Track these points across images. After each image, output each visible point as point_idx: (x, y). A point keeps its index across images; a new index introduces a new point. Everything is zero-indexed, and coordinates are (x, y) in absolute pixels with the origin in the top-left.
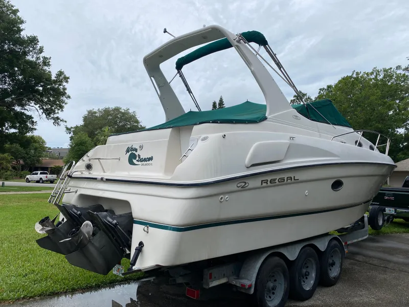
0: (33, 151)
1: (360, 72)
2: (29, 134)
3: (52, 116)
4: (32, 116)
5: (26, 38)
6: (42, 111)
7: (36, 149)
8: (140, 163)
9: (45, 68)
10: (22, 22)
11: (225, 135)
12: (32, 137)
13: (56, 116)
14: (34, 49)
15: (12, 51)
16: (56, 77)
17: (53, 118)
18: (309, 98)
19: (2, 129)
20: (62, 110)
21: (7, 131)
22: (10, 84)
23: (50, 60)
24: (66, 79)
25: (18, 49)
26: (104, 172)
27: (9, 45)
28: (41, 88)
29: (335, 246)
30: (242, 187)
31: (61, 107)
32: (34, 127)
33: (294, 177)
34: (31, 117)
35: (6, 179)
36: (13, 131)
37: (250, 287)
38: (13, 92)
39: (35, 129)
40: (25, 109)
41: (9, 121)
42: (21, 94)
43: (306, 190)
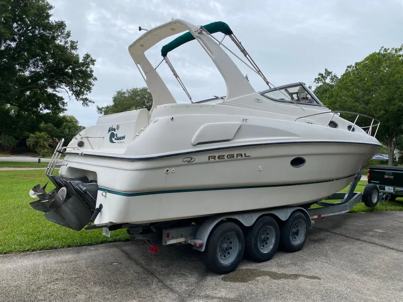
0: (67, 130)
1: (389, 49)
2: (61, 115)
3: (81, 97)
4: (63, 97)
5: (55, 24)
6: (71, 92)
7: (69, 128)
8: (116, 141)
9: (73, 51)
10: (51, 8)
11: (173, 118)
12: (64, 117)
13: (84, 97)
14: (62, 33)
15: (42, 36)
16: (83, 60)
17: (82, 99)
18: (335, 76)
19: (38, 109)
20: (90, 92)
21: (41, 111)
22: (41, 67)
23: (77, 44)
24: (93, 61)
25: (47, 33)
26: (92, 149)
27: (40, 30)
28: (70, 71)
29: (300, 217)
30: (188, 162)
31: (89, 89)
32: (65, 108)
33: (245, 154)
34: (62, 99)
35: (44, 156)
36: (46, 111)
37: (201, 245)
38: (45, 75)
39: (66, 110)
40: (56, 91)
41: (43, 102)
42: (52, 77)
43: (260, 165)
